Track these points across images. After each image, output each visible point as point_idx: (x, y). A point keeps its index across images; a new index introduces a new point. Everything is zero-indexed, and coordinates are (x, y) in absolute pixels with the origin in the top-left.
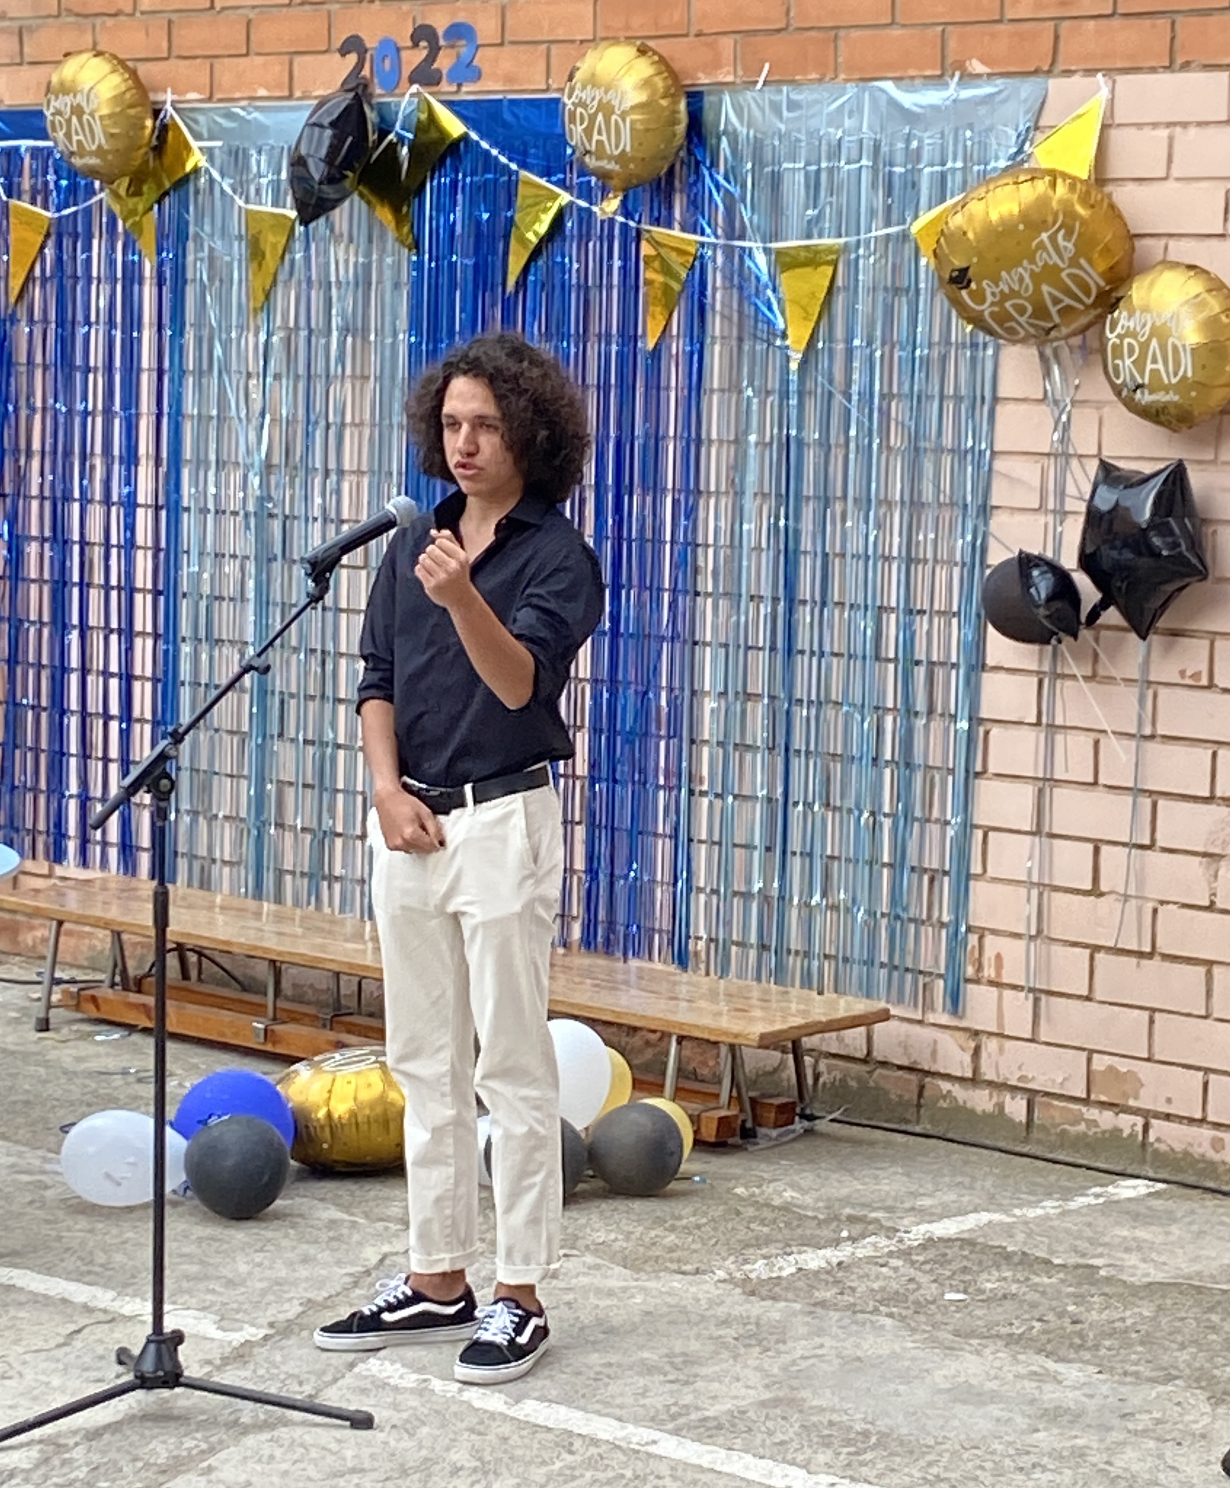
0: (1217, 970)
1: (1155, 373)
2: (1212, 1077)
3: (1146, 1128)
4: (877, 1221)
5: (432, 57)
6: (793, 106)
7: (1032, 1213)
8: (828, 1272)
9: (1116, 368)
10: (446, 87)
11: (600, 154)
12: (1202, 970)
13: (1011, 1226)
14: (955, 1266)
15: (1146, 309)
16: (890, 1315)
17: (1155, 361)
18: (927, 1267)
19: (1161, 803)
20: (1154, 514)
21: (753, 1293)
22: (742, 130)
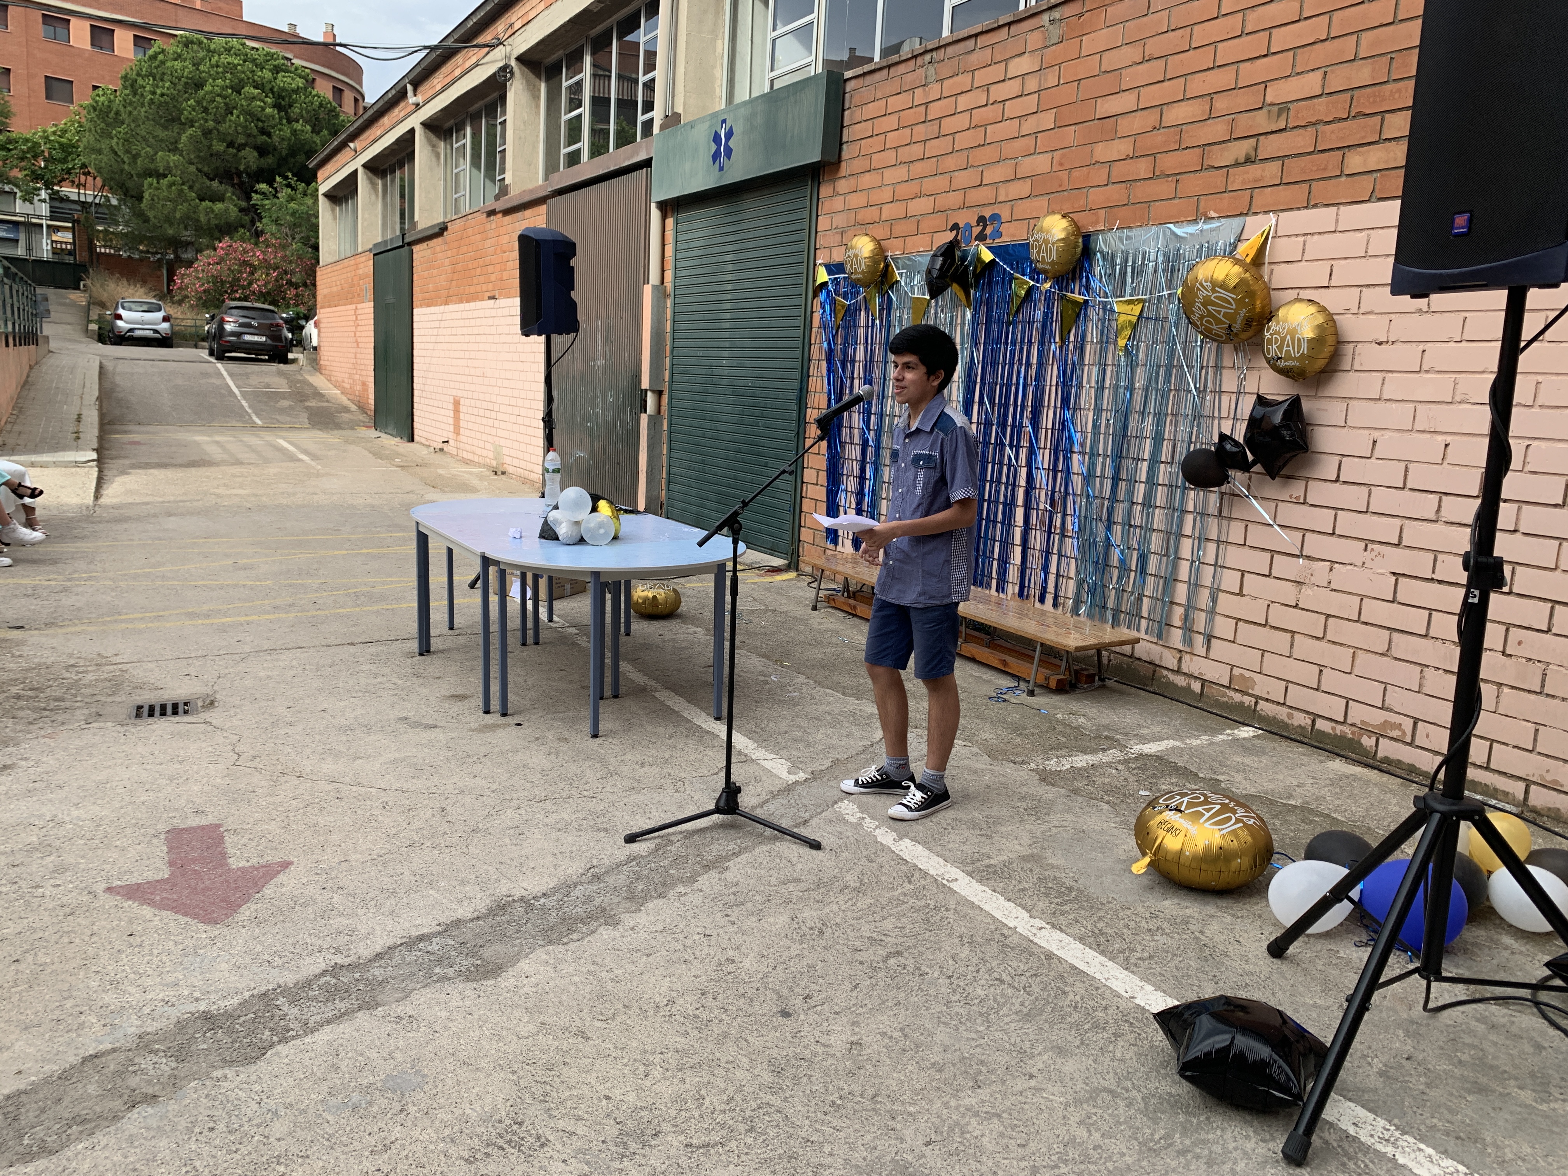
0: (1296, 636)
1: (1288, 351)
2: (1290, 685)
3: (1256, 703)
4: (1117, 740)
5: (984, 229)
6: (1128, 238)
7: (1195, 742)
8: (1086, 770)
9: (1268, 349)
10: (988, 241)
11: (1043, 262)
12: (1289, 635)
13: (1182, 749)
14: (1148, 773)
15: (1285, 321)
16: (1108, 803)
17: (1288, 346)
18: (1135, 772)
19: (1276, 556)
20: (1282, 420)
21: (1044, 780)
22: (1106, 250)
